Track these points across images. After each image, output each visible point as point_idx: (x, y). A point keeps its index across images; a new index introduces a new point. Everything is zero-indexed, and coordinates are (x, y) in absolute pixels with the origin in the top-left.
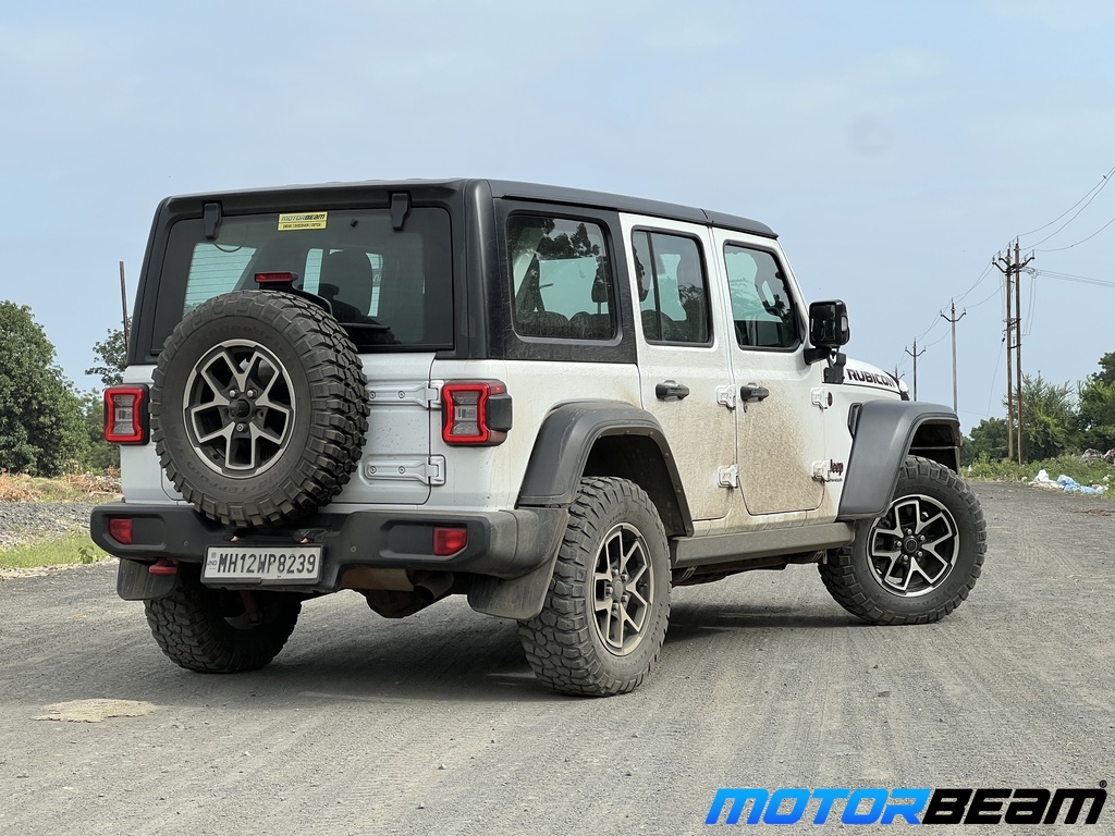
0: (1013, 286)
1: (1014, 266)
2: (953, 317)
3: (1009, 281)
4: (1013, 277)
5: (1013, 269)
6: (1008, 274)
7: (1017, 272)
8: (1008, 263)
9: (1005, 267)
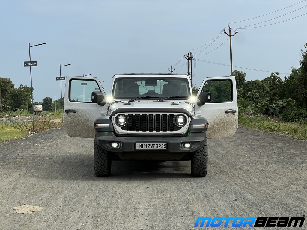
0: (190, 63)
1: (190, 58)
2: (172, 70)
3: (189, 62)
4: (190, 61)
5: (190, 59)
6: (188, 60)
7: (191, 59)
8: (188, 57)
9: (187, 58)
